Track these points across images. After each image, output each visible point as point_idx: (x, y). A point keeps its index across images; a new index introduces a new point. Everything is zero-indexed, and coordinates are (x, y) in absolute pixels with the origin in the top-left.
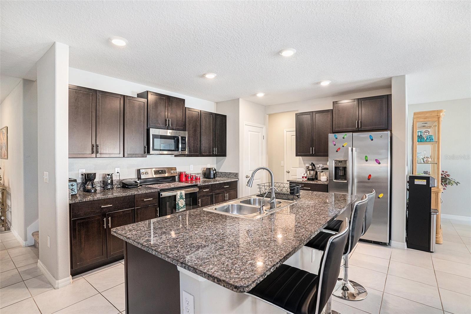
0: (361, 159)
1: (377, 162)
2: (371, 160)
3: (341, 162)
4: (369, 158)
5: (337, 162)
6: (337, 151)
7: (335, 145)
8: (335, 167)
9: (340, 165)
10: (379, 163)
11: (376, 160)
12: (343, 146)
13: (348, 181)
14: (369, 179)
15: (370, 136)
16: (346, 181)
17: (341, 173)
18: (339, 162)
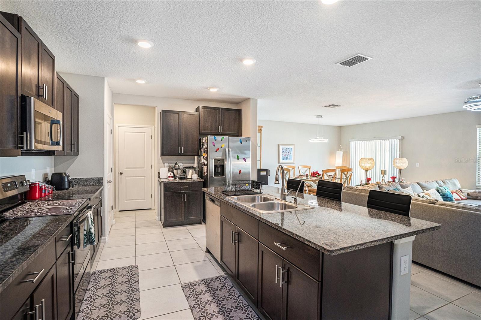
0: (235, 158)
1: (244, 160)
2: (241, 158)
3: (220, 160)
4: (239, 157)
5: (217, 160)
6: (216, 151)
7: (214, 146)
8: (214, 165)
9: (218, 163)
10: (246, 161)
11: (244, 159)
12: (221, 147)
13: (225, 177)
14: (240, 174)
15: (240, 140)
16: (224, 177)
17: (219, 170)
18: (218, 160)
